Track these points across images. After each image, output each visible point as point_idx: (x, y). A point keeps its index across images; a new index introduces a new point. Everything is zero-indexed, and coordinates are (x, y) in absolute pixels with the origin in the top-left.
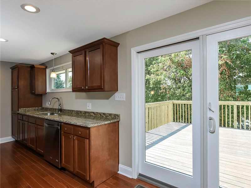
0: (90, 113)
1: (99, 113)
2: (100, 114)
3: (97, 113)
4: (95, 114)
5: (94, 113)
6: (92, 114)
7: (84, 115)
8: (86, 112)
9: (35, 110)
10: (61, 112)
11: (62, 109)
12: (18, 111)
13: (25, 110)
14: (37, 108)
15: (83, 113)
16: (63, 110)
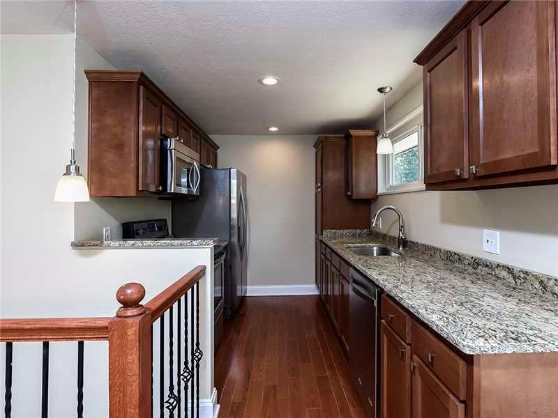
0: (493, 270)
1: (536, 277)
2: (541, 282)
3: (527, 273)
4: (514, 279)
5: (510, 270)
6: (504, 274)
7: (471, 270)
8: (476, 263)
9: (354, 235)
10: (404, 247)
11: (408, 239)
12: (322, 235)
13: (334, 233)
14: (358, 231)
15: (466, 262)
16: (409, 243)
